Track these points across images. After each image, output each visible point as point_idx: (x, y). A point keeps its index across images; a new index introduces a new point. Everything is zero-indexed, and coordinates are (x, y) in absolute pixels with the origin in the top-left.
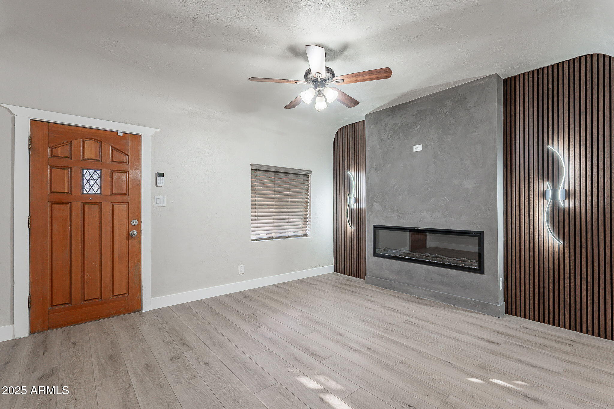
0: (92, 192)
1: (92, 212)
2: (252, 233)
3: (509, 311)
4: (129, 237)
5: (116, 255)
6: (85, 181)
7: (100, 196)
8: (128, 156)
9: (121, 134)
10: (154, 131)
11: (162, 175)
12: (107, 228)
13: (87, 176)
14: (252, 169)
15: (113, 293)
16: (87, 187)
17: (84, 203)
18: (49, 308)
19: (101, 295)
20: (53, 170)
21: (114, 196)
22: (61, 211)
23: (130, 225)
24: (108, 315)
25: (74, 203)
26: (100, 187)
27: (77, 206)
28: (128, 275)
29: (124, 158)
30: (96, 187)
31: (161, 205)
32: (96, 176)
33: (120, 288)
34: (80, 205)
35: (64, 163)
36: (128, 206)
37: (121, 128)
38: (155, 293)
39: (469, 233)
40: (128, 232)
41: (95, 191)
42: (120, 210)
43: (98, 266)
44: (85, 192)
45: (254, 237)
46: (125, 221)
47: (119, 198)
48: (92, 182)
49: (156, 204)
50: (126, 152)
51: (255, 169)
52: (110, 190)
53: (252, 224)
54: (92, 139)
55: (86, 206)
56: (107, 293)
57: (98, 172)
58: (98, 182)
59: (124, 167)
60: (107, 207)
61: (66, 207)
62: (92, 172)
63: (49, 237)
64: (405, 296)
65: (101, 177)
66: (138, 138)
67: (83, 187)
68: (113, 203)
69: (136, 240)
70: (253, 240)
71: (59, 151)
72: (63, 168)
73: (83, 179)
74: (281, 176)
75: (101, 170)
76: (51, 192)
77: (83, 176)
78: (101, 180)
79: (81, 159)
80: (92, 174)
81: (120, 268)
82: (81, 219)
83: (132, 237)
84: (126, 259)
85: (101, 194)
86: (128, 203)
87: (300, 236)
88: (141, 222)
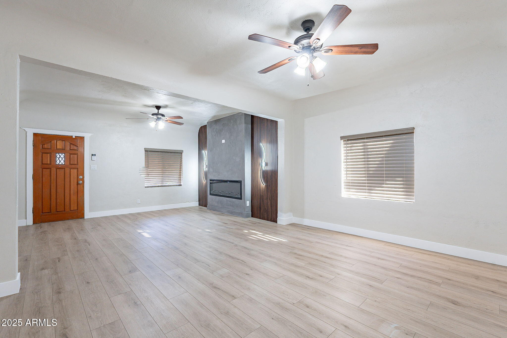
0: (60, 163)
1: (61, 172)
2: (146, 183)
3: (252, 216)
4: (78, 184)
5: (72, 192)
6: (57, 159)
7: (64, 165)
8: (78, 147)
9: (74, 137)
10: (90, 135)
11: (95, 155)
12: (67, 180)
13: (58, 156)
14: (145, 151)
15: (70, 209)
16: (58, 162)
17: (57, 169)
18: (41, 214)
19: (65, 209)
20: (43, 154)
21: (70, 165)
22: (46, 172)
23: (79, 178)
24: (68, 219)
25: (52, 168)
26: (64, 161)
27: (54, 170)
28: (78, 201)
29: (75, 148)
30: (62, 162)
31: (94, 169)
32: (62, 156)
33: (74, 207)
34: (55, 169)
35: (48, 151)
36: (78, 170)
37: (74, 135)
38: (91, 210)
39: (238, 182)
40: (78, 182)
41: (62, 163)
42: (74, 172)
43: (63, 198)
44: (57, 163)
45: (146, 186)
46: (76, 176)
47: (73, 166)
48: (60, 159)
49: (91, 169)
50: (77, 145)
51: (147, 151)
52: (69, 163)
53: (145, 179)
54: (60, 140)
55: (58, 170)
56: (67, 209)
57: (63, 154)
58: (63, 159)
59: (75, 152)
60: (67, 171)
61: (49, 170)
62: (60, 154)
63: (41, 182)
64: (214, 212)
65: (64, 156)
66: (82, 138)
67: (56, 161)
68: (71, 169)
69: (82, 186)
70: (145, 187)
71: (46, 146)
72: (47, 153)
73: (56, 158)
74: (164, 154)
75: (65, 154)
76: (42, 164)
77: (56, 156)
78: (64, 158)
79: (56, 149)
80: (60, 155)
81: (74, 198)
82: (56, 176)
83: (79, 184)
84: (77, 194)
85: (64, 164)
86: (78, 168)
87: (176, 185)
88: (84, 177)
